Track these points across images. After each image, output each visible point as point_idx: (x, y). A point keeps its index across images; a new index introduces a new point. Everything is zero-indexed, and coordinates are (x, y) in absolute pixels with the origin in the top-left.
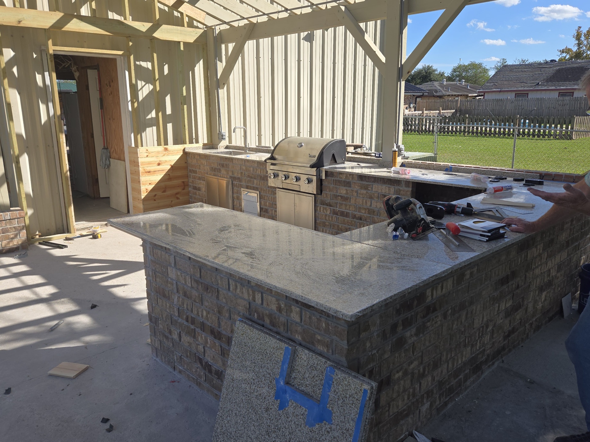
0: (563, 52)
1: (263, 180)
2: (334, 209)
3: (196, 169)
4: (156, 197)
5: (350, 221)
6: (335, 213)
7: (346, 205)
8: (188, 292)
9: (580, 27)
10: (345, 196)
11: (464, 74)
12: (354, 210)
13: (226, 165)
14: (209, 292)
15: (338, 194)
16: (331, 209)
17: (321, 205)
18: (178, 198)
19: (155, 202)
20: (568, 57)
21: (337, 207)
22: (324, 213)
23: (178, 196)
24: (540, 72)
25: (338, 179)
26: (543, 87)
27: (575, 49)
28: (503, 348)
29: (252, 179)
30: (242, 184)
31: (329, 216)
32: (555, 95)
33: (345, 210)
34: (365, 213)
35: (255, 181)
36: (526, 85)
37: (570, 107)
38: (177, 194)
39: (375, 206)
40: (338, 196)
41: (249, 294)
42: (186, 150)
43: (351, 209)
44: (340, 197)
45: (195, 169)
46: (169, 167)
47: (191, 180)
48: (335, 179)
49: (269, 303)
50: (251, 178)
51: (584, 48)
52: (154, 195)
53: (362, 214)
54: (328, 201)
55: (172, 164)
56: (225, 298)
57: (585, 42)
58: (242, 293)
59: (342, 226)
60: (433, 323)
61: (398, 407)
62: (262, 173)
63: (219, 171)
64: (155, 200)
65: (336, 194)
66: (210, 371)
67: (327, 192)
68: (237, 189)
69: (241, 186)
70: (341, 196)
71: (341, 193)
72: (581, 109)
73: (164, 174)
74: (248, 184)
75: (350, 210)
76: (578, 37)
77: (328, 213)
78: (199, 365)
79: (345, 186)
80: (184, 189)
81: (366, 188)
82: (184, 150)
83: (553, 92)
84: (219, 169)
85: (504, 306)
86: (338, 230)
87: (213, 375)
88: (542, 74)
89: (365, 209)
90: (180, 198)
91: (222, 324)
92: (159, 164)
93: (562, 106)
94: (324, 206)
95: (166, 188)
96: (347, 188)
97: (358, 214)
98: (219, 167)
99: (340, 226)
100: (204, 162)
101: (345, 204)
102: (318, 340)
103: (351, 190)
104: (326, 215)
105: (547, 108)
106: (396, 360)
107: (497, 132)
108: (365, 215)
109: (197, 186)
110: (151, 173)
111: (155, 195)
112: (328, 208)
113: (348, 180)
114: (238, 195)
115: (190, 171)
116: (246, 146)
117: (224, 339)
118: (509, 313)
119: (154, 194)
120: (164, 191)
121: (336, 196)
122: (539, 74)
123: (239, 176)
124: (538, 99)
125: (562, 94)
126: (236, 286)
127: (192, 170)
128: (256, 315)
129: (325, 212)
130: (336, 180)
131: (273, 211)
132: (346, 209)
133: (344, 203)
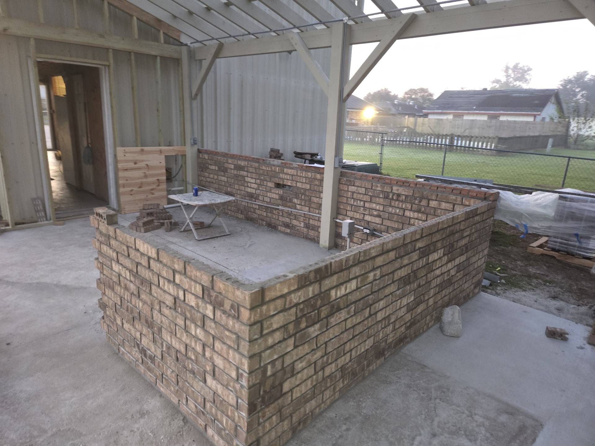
0: (493, 82)
4: (133, 192)
8: (127, 285)
11: (413, 97)
14: (144, 286)
18: (152, 194)
23: (153, 191)
24: (473, 98)
26: (476, 110)
28: (406, 337)
32: (485, 118)
38: (152, 189)
41: (174, 291)
49: (190, 300)
56: (156, 292)
57: (512, 76)
58: (169, 289)
60: (337, 318)
61: (301, 391)
64: (131, 195)
66: (145, 355)
78: (137, 349)
80: (158, 186)
83: (483, 115)
85: (406, 301)
87: (148, 358)
90: (155, 193)
91: (154, 315)
92: (135, 163)
95: (142, 184)
102: (227, 335)
106: (300, 352)
111: (132, 190)
117: (155, 329)
118: (410, 309)
120: (140, 187)
122: (473, 100)
125: (491, 117)
126: (164, 283)
128: (179, 309)
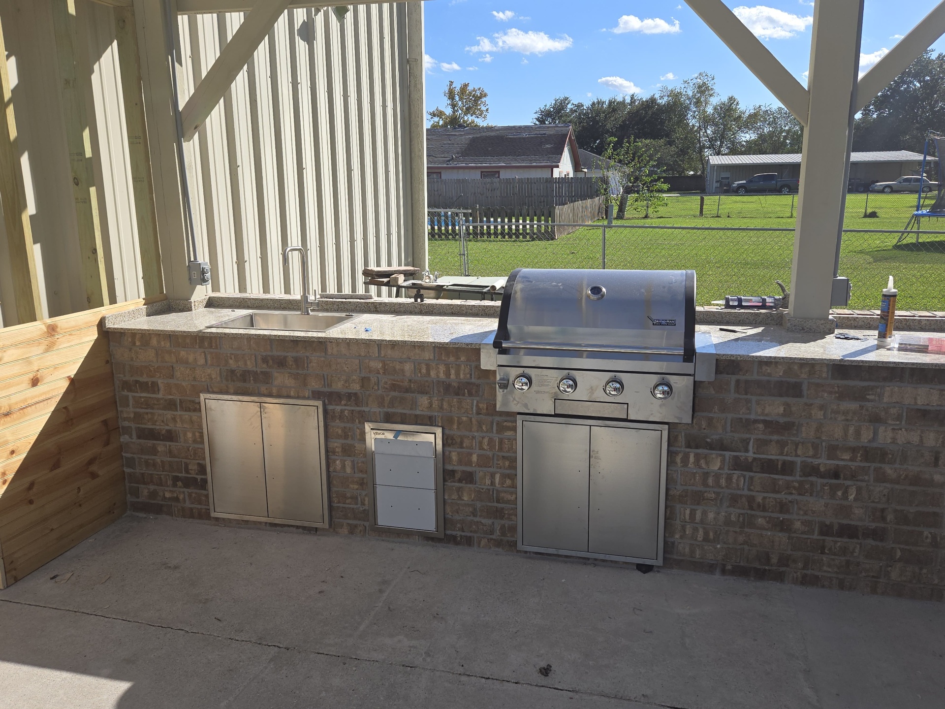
1: (457, 394)
2: (736, 457)
3: (154, 380)
5: (796, 485)
6: (738, 465)
7: (782, 445)
9: (452, 82)
10: (782, 420)
12: (811, 453)
13: (296, 360)
15: (753, 417)
16: (724, 456)
17: (688, 450)
18: (94, 476)
19: (32, 507)
20: (441, 123)
21: (747, 451)
22: (700, 467)
23: (94, 468)
24: (449, 142)
25: (755, 377)
26: (460, 163)
27: (448, 111)
29: (407, 395)
30: (366, 409)
31: (717, 476)
32: (476, 175)
33: (778, 457)
34: (851, 460)
35: (424, 400)
36: (436, 159)
37: (501, 194)
38: (91, 462)
39: (889, 441)
40: (756, 421)
42: (109, 325)
43: (799, 452)
44: (761, 426)
45: (150, 380)
46: (65, 384)
47: (129, 412)
48: (744, 378)
50: (408, 390)
51: (460, 111)
52: (27, 485)
53: (841, 463)
54: (715, 437)
55: (73, 370)
57: (460, 104)
59: (764, 498)
62: (453, 376)
63: (266, 377)
64: (31, 502)
65: (747, 417)
67: (711, 415)
68: (342, 425)
69: (365, 418)
70: (765, 422)
71: (767, 415)
72: (516, 195)
73: (52, 409)
74: (390, 410)
75: (797, 456)
76: (451, 95)
77: (715, 466)
79: (781, 395)
81: (860, 396)
82: (101, 324)
83: (472, 171)
84: (265, 374)
86: (751, 508)
88: (453, 144)
89: (854, 450)
90: (100, 473)
92: (35, 382)
93: (491, 190)
94: (700, 451)
95: (59, 453)
96: (790, 400)
97: (824, 462)
98: (264, 367)
99: (759, 499)
100: (196, 356)
101: (778, 442)
103: (806, 404)
104: (706, 475)
105: (473, 195)
107: (450, 232)
108: (853, 465)
109: (162, 428)
110: (14, 416)
111: (30, 486)
112: (714, 456)
113: (793, 380)
114: (349, 441)
115: (126, 386)
116: (305, 297)
119: (27, 480)
121: (747, 424)
122: (449, 144)
123: (356, 387)
124: (459, 181)
125: (484, 174)
127: (137, 382)
129: (704, 466)
130: (747, 382)
131: (497, 477)
132: (781, 454)
133: (775, 437)
